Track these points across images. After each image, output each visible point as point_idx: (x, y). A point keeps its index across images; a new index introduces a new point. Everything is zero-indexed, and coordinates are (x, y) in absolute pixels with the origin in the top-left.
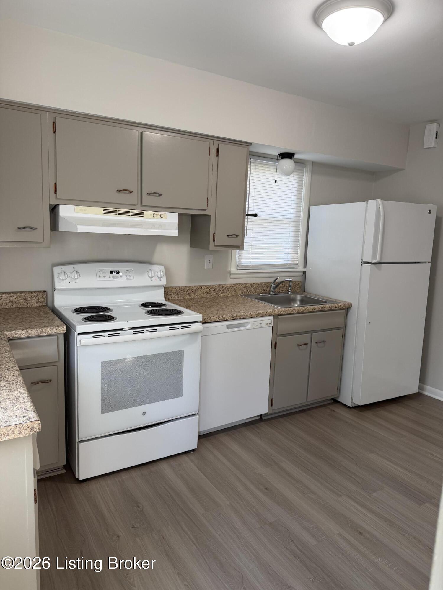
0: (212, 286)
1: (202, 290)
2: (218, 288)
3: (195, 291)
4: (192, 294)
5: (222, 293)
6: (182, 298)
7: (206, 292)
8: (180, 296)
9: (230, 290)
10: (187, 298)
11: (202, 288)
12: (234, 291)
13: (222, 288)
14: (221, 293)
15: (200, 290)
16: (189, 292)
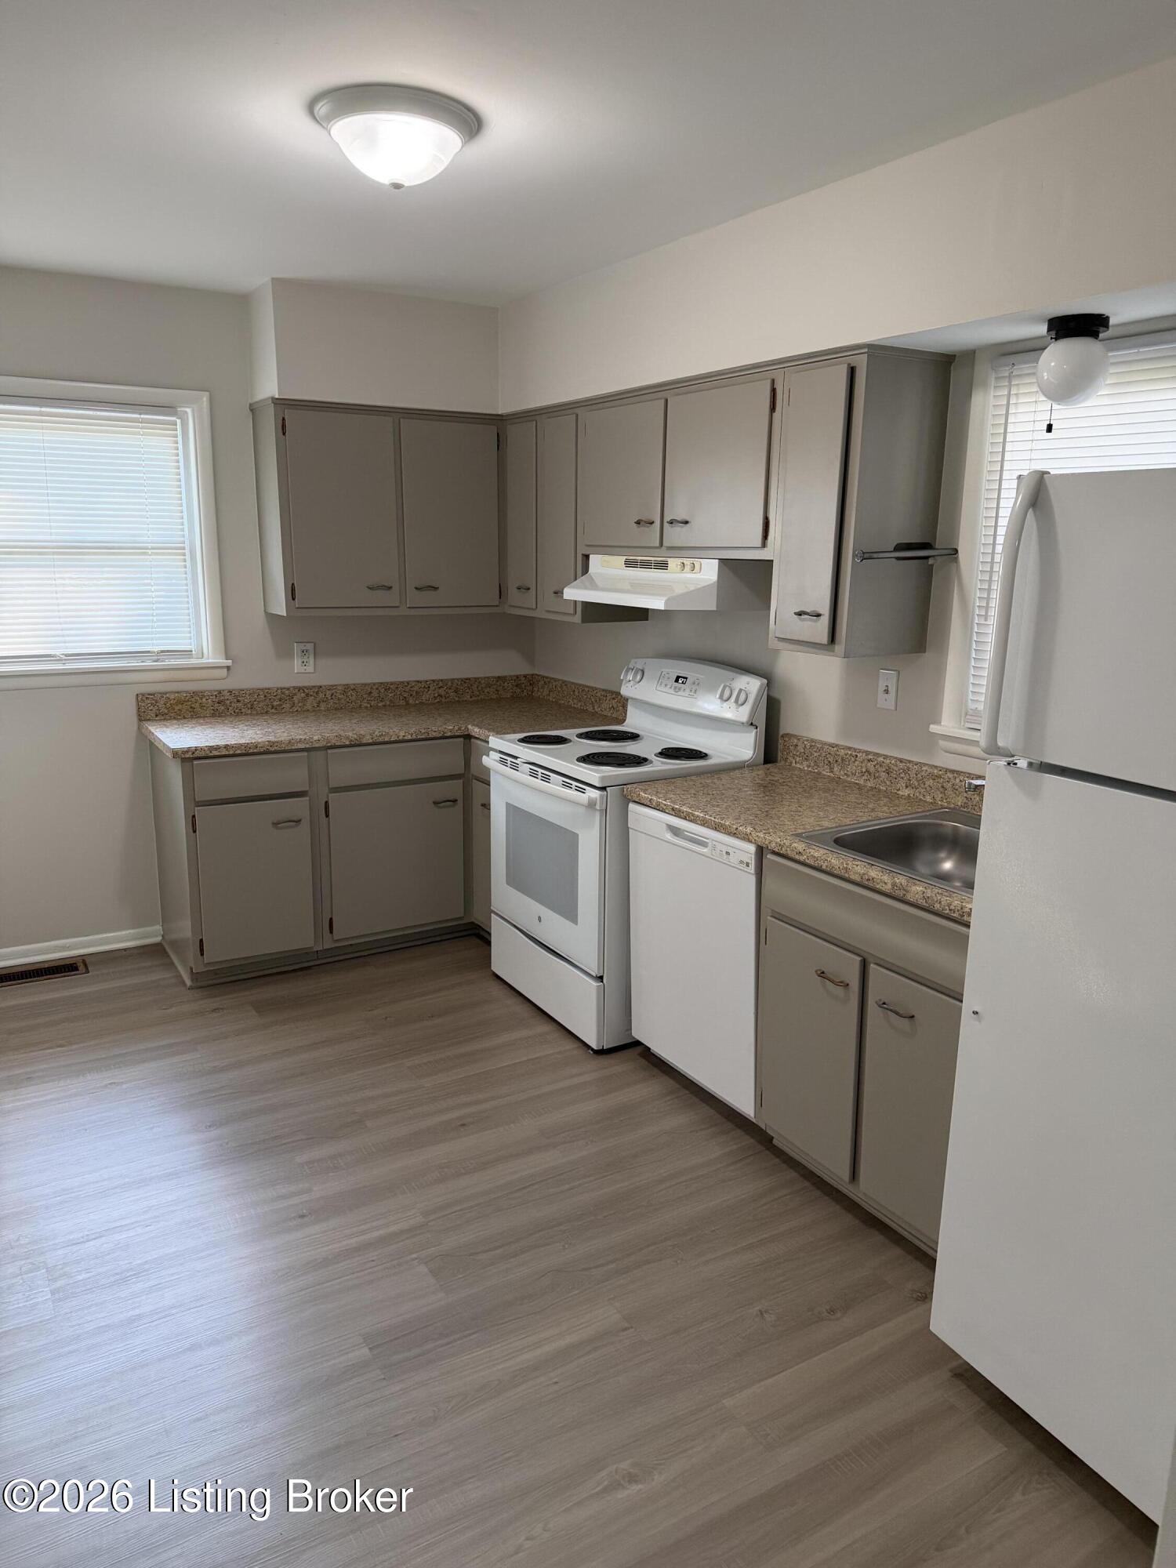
0: (881, 759)
1: (857, 763)
2: (895, 768)
3: (842, 760)
4: (836, 765)
5: (907, 787)
6: (816, 771)
7: (867, 771)
8: (812, 764)
9: (927, 783)
10: (824, 773)
11: (857, 756)
12: (941, 790)
13: (906, 771)
14: (904, 785)
15: (854, 762)
16: (829, 759)
